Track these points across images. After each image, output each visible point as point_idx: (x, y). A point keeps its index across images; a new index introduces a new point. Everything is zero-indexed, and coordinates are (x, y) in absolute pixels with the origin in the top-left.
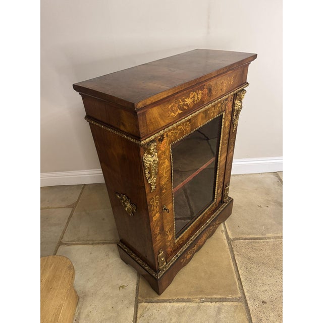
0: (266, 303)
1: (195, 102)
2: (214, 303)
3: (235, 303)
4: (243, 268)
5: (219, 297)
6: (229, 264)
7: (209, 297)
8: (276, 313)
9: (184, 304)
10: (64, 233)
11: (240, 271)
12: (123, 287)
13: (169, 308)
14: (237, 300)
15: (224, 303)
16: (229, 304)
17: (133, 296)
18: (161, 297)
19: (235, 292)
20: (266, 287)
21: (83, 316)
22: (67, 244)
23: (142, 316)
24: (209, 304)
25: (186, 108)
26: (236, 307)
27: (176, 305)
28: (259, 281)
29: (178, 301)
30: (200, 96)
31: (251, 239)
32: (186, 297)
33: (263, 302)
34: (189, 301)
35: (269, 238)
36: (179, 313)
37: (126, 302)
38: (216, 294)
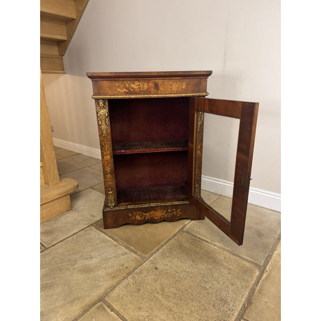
0: (157, 269)
1: (141, 89)
2: (126, 250)
3: (138, 258)
4: (169, 247)
5: (133, 249)
6: (163, 240)
7: (128, 245)
8: (156, 277)
9: (111, 239)
10: (98, 184)
11: (165, 247)
12: (94, 216)
13: (102, 236)
14: (142, 257)
15: (132, 253)
16: (134, 255)
17: (93, 222)
18: (104, 230)
19: (146, 253)
20: (169, 264)
21: (65, 216)
22: (94, 189)
23: (86, 231)
24: (123, 248)
25: (132, 90)
26: (137, 259)
27: (107, 237)
28: (169, 259)
29: (110, 237)
30: (146, 87)
31: (199, 238)
32: (116, 238)
33: (156, 268)
34: (115, 240)
35: (215, 245)
36: (103, 241)
37: (87, 222)
38: (134, 247)
